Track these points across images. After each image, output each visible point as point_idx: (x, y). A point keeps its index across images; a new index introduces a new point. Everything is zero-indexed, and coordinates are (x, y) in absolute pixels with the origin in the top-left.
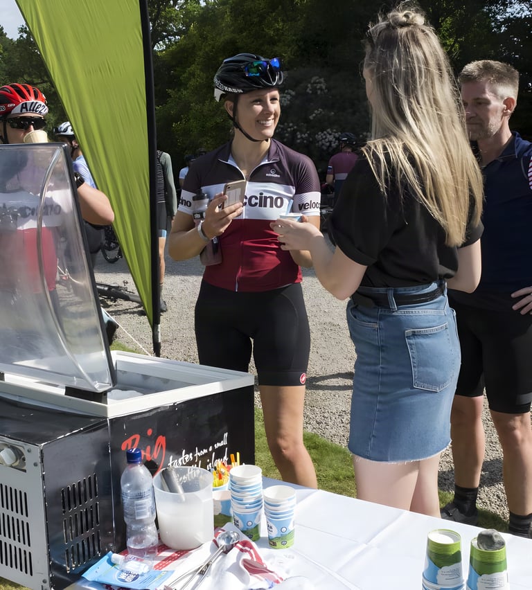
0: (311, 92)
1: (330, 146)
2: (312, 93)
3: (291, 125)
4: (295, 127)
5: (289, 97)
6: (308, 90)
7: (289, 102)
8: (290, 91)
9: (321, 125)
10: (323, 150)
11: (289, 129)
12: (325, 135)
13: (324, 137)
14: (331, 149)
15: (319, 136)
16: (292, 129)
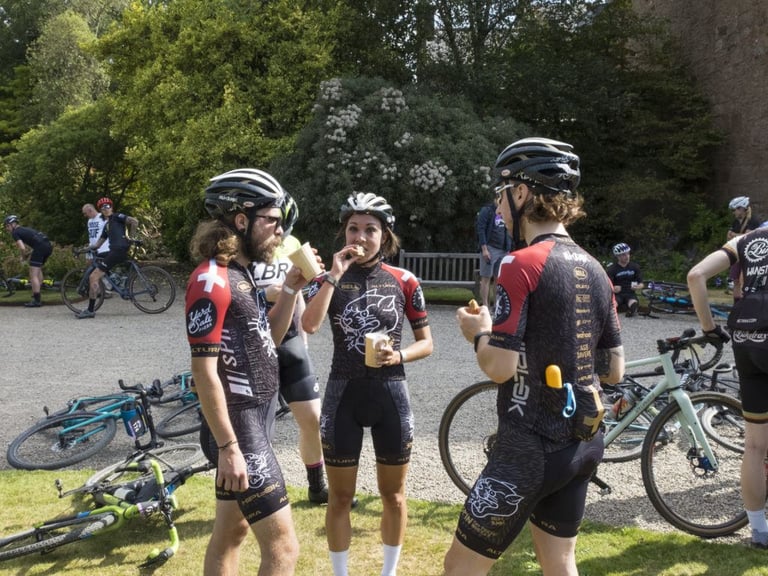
0: (388, 108)
1: (435, 184)
2: (391, 111)
3: (368, 154)
4: (375, 158)
5: (354, 114)
6: (383, 106)
7: (356, 122)
8: (354, 106)
9: (415, 156)
10: (422, 190)
11: (365, 161)
12: (425, 169)
13: (424, 172)
14: (435, 188)
15: (416, 170)
16: (370, 160)
